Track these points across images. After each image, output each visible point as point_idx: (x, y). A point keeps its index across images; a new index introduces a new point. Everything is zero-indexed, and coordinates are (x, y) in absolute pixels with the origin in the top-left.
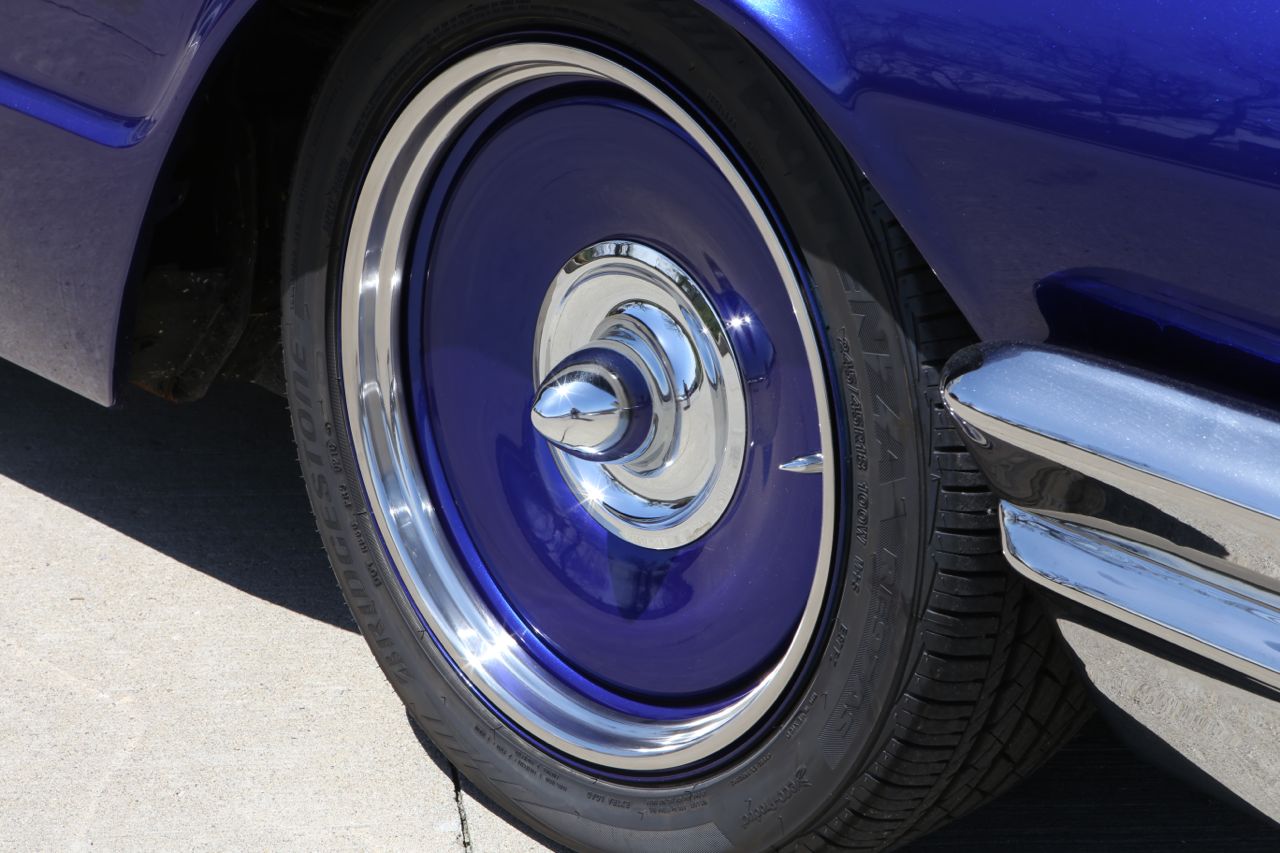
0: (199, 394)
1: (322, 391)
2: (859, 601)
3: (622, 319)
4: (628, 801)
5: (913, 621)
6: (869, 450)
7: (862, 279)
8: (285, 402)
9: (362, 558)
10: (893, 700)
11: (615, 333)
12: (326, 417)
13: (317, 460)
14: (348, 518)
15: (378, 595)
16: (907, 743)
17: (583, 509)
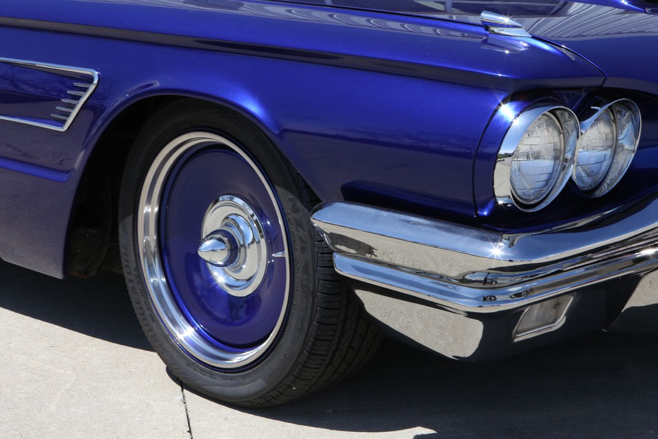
0: (93, 274)
1: (133, 257)
2: (298, 294)
3: (229, 220)
4: (235, 378)
5: (314, 297)
6: (297, 245)
7: (291, 192)
8: (122, 275)
9: (148, 313)
10: (310, 324)
11: (226, 225)
12: (134, 266)
13: (131, 281)
14: (143, 300)
15: (153, 325)
16: (316, 339)
17: (217, 284)
